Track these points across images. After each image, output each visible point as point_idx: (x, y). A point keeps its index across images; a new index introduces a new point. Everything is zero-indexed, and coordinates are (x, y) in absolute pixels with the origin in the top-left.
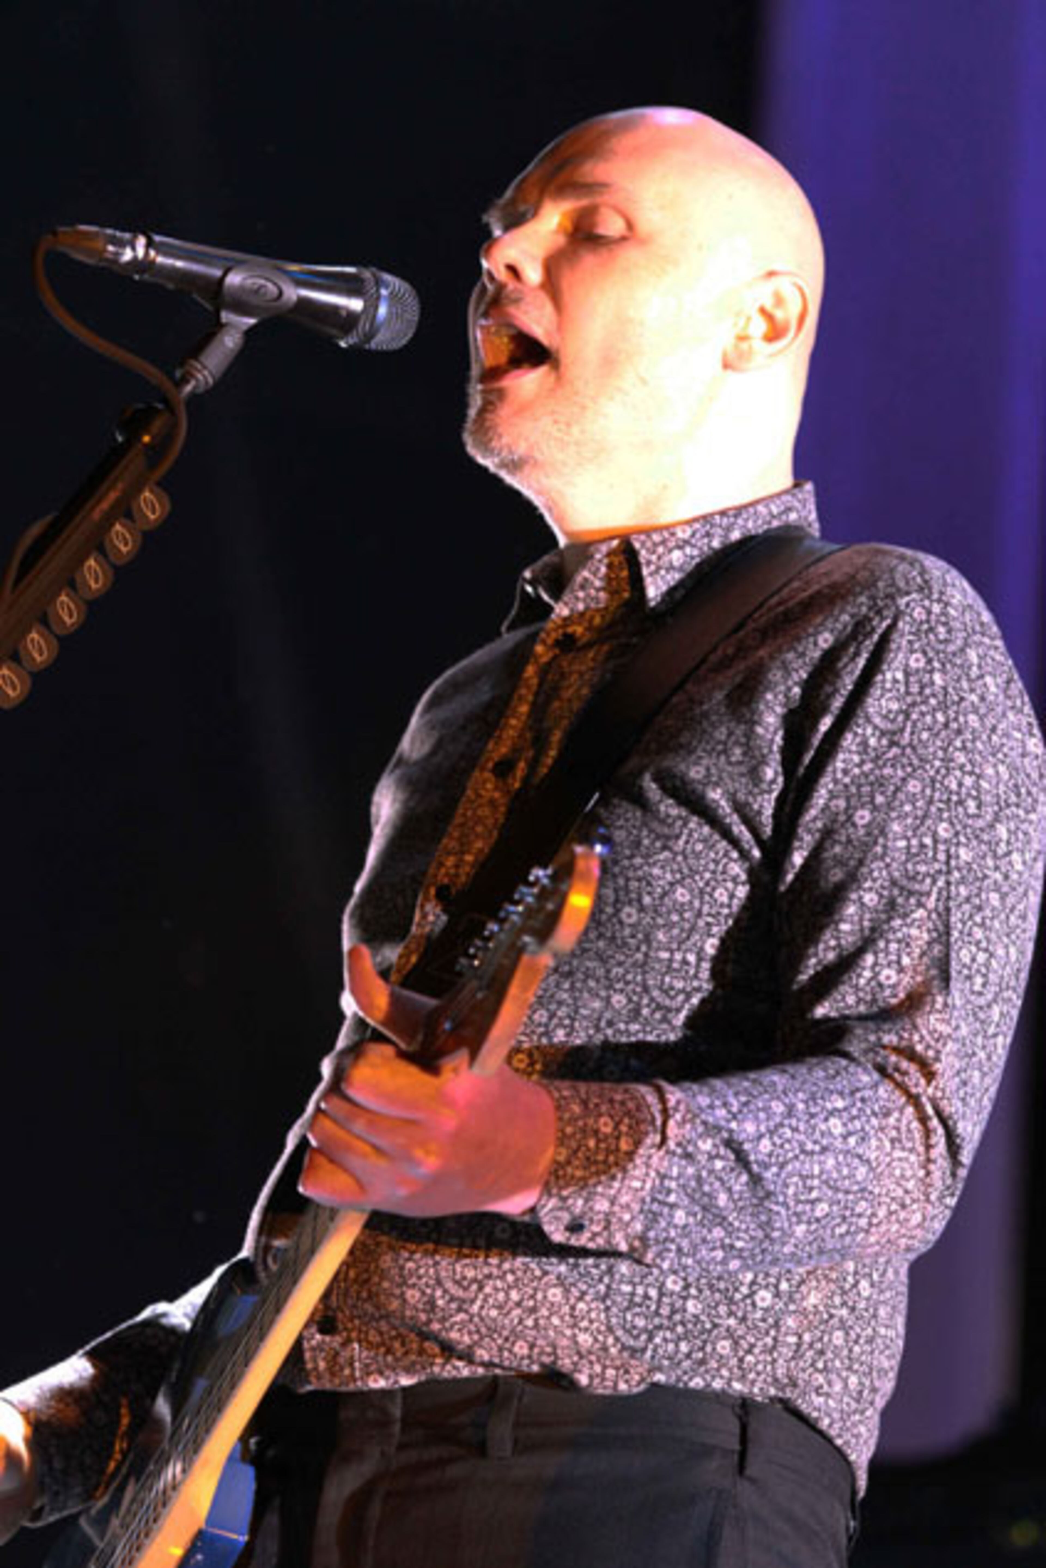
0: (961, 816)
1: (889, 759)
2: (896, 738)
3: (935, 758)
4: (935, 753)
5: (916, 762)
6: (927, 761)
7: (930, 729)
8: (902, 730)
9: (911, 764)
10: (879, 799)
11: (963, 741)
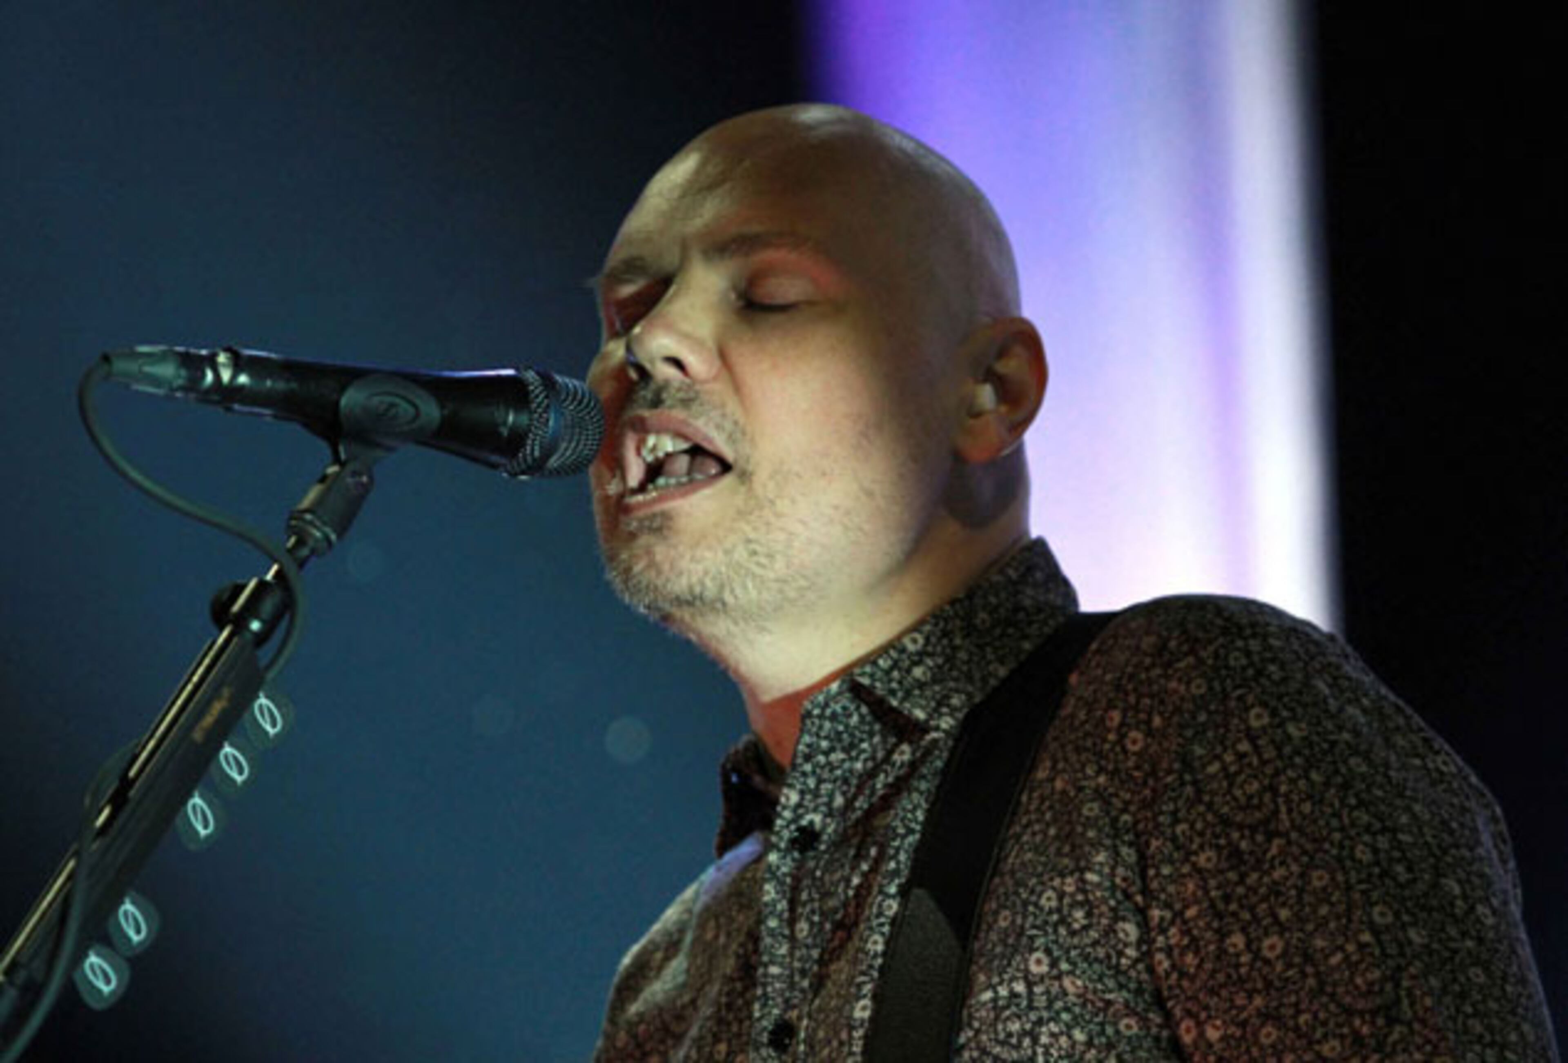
0: (1392, 891)
1: (1273, 858)
2: (1272, 826)
3: (1332, 831)
4: (1328, 824)
5: (1309, 847)
6: (1324, 840)
7: (1310, 797)
8: (1276, 812)
9: (1305, 852)
10: (1284, 914)
11: (1357, 795)
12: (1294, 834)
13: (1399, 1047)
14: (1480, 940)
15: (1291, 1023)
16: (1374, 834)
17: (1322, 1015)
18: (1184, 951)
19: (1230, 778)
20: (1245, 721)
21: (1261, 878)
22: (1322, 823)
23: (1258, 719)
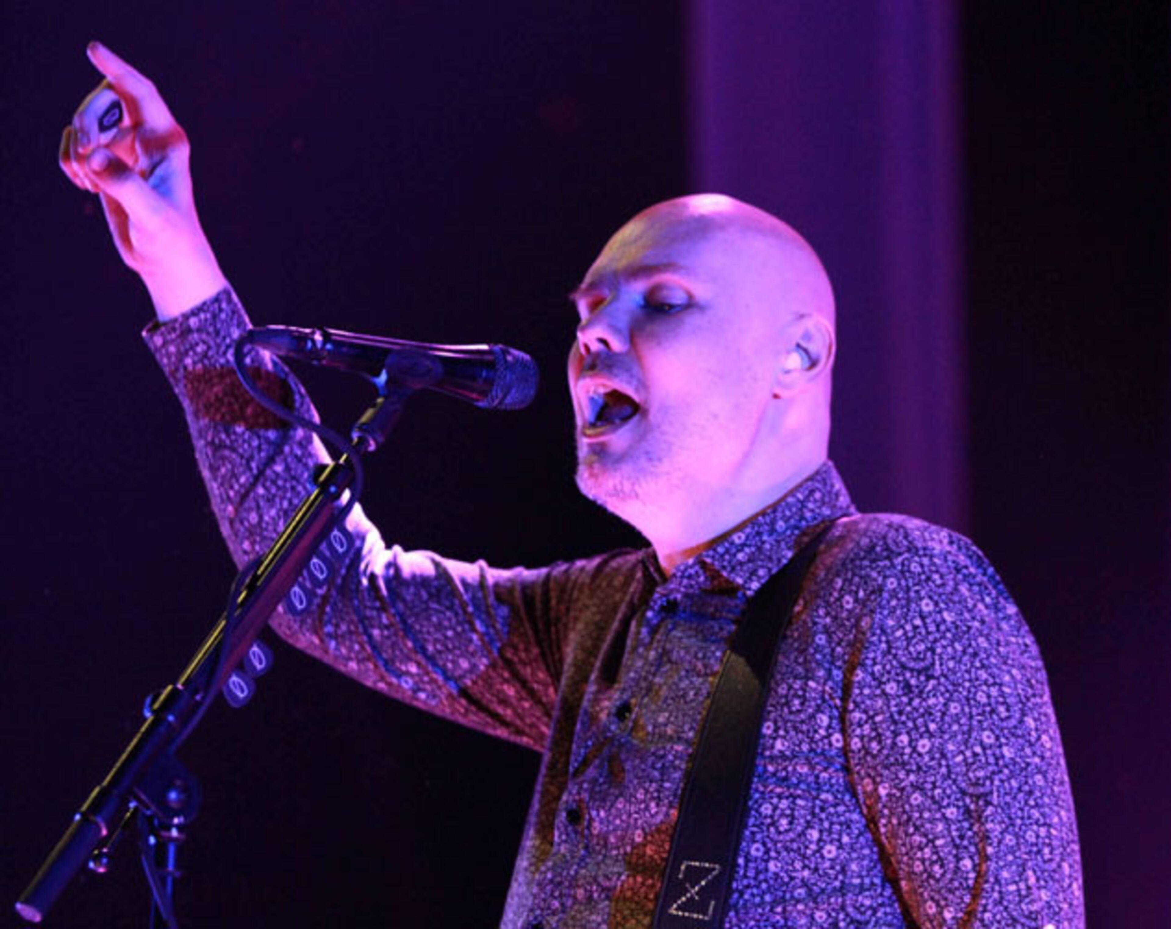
0: (996, 723)
1: (929, 692)
2: (930, 673)
3: (964, 681)
4: (963, 676)
5: (950, 688)
6: (959, 685)
7: (953, 658)
8: (933, 664)
9: (947, 691)
10: (932, 727)
11: (981, 661)
12: (942, 680)
13: (990, 819)
14: (1042, 758)
15: (929, 794)
16: (989, 686)
17: (948, 791)
18: (871, 739)
19: (909, 640)
20: (919, 606)
21: (920, 703)
23: (927, 606)
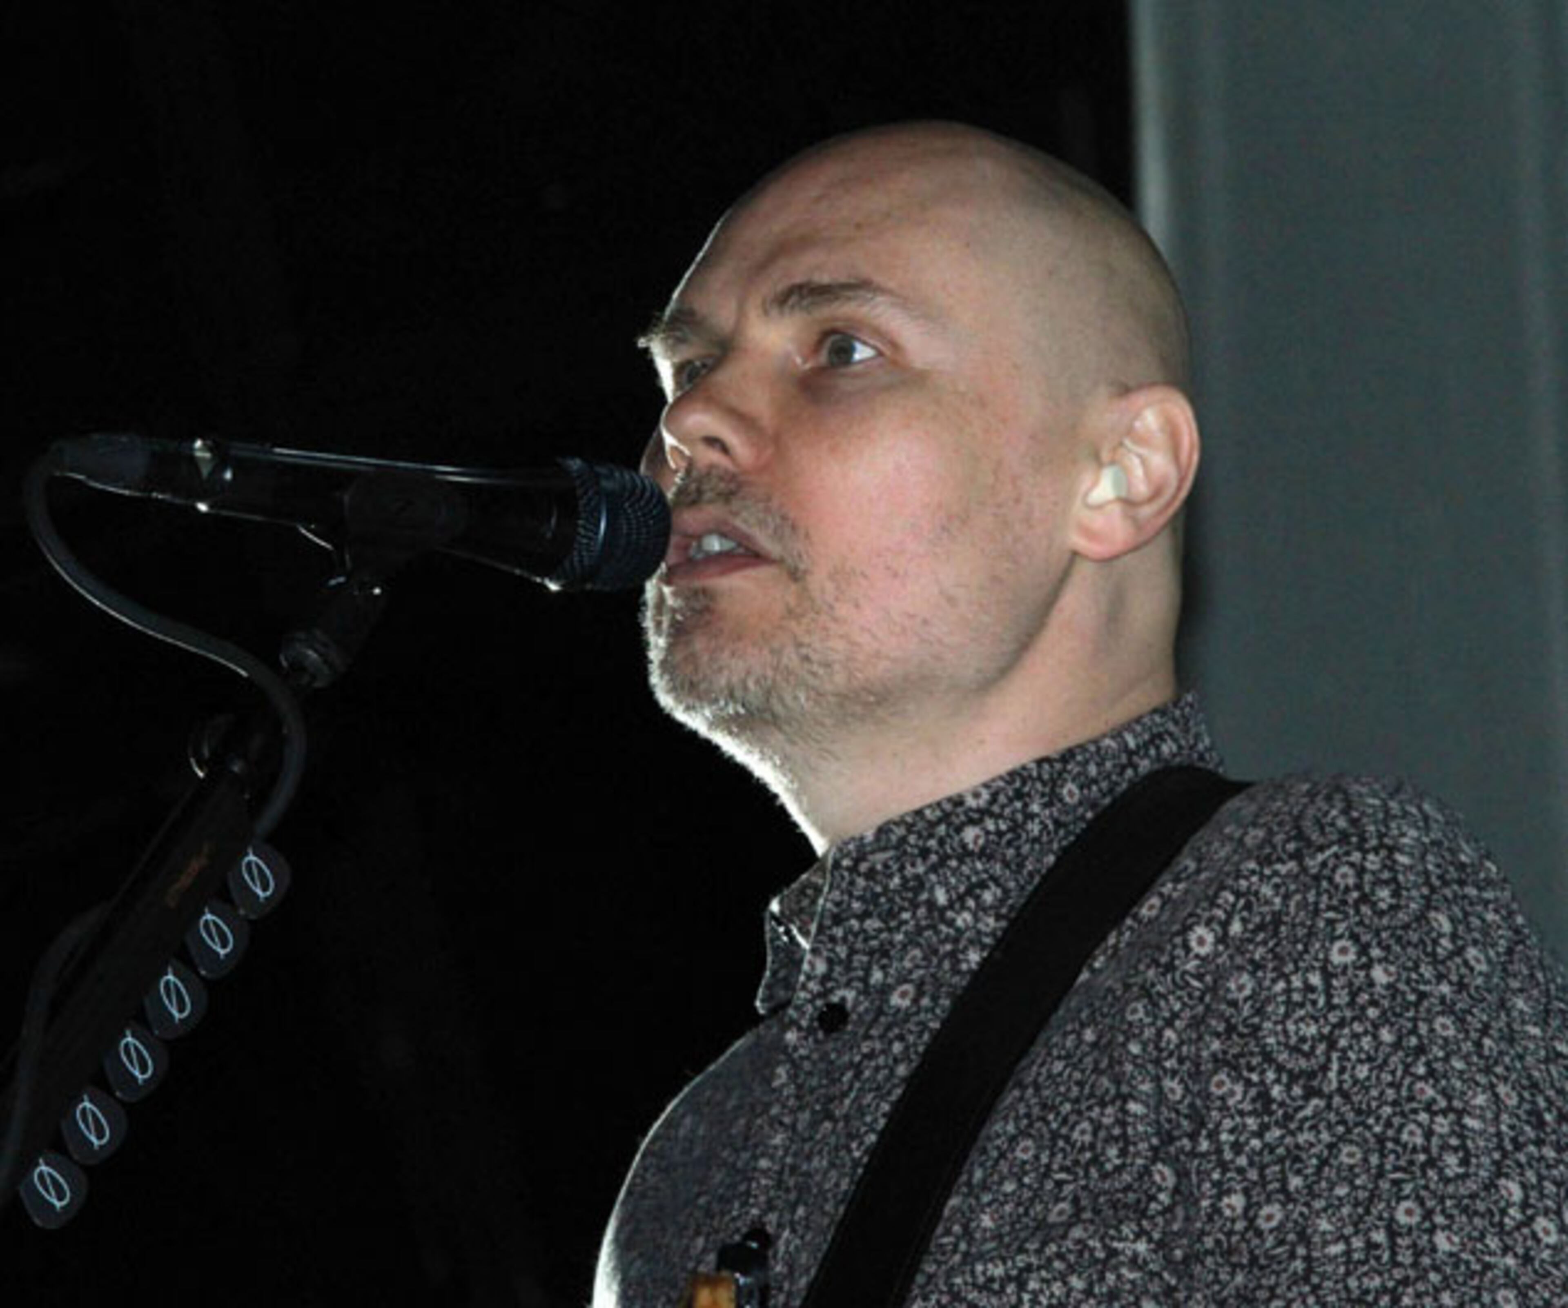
2: (1315, 1083)
3: (1382, 1104)
4: (1381, 1095)
6: (1369, 1112)
7: (1370, 1059)
8: (1325, 1068)
12: (1337, 1100)
20: (1326, 950)
21: (1283, 1137)
22: (1374, 1093)
